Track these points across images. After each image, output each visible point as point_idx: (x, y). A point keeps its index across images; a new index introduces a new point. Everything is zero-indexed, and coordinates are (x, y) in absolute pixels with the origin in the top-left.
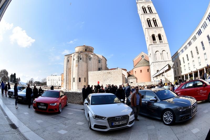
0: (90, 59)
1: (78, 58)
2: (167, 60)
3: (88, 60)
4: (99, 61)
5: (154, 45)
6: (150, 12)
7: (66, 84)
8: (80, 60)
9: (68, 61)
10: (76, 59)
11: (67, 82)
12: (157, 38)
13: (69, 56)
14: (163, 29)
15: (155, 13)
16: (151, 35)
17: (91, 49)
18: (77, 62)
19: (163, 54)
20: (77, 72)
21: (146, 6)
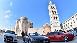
2: (59, 26)
3: (27, 23)
6: (54, 9)
9: (18, 22)
12: (55, 18)
17: (27, 19)
18: (22, 23)
19: (57, 24)
20: (22, 28)
21: (53, 6)
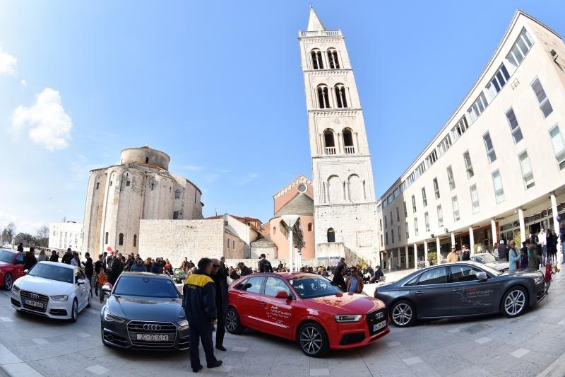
0: (153, 185)
1: (122, 182)
2: (363, 201)
3: (148, 188)
4: (177, 194)
5: (324, 160)
6: (332, 67)
7: (88, 247)
8: (127, 188)
9: (97, 186)
10: (116, 183)
11: (91, 243)
12: (338, 140)
13: (100, 172)
14: (360, 115)
15: (346, 68)
16: (321, 131)
17: (163, 159)
18: (119, 191)
19: (351, 186)
20: (116, 216)
21: (323, 49)
